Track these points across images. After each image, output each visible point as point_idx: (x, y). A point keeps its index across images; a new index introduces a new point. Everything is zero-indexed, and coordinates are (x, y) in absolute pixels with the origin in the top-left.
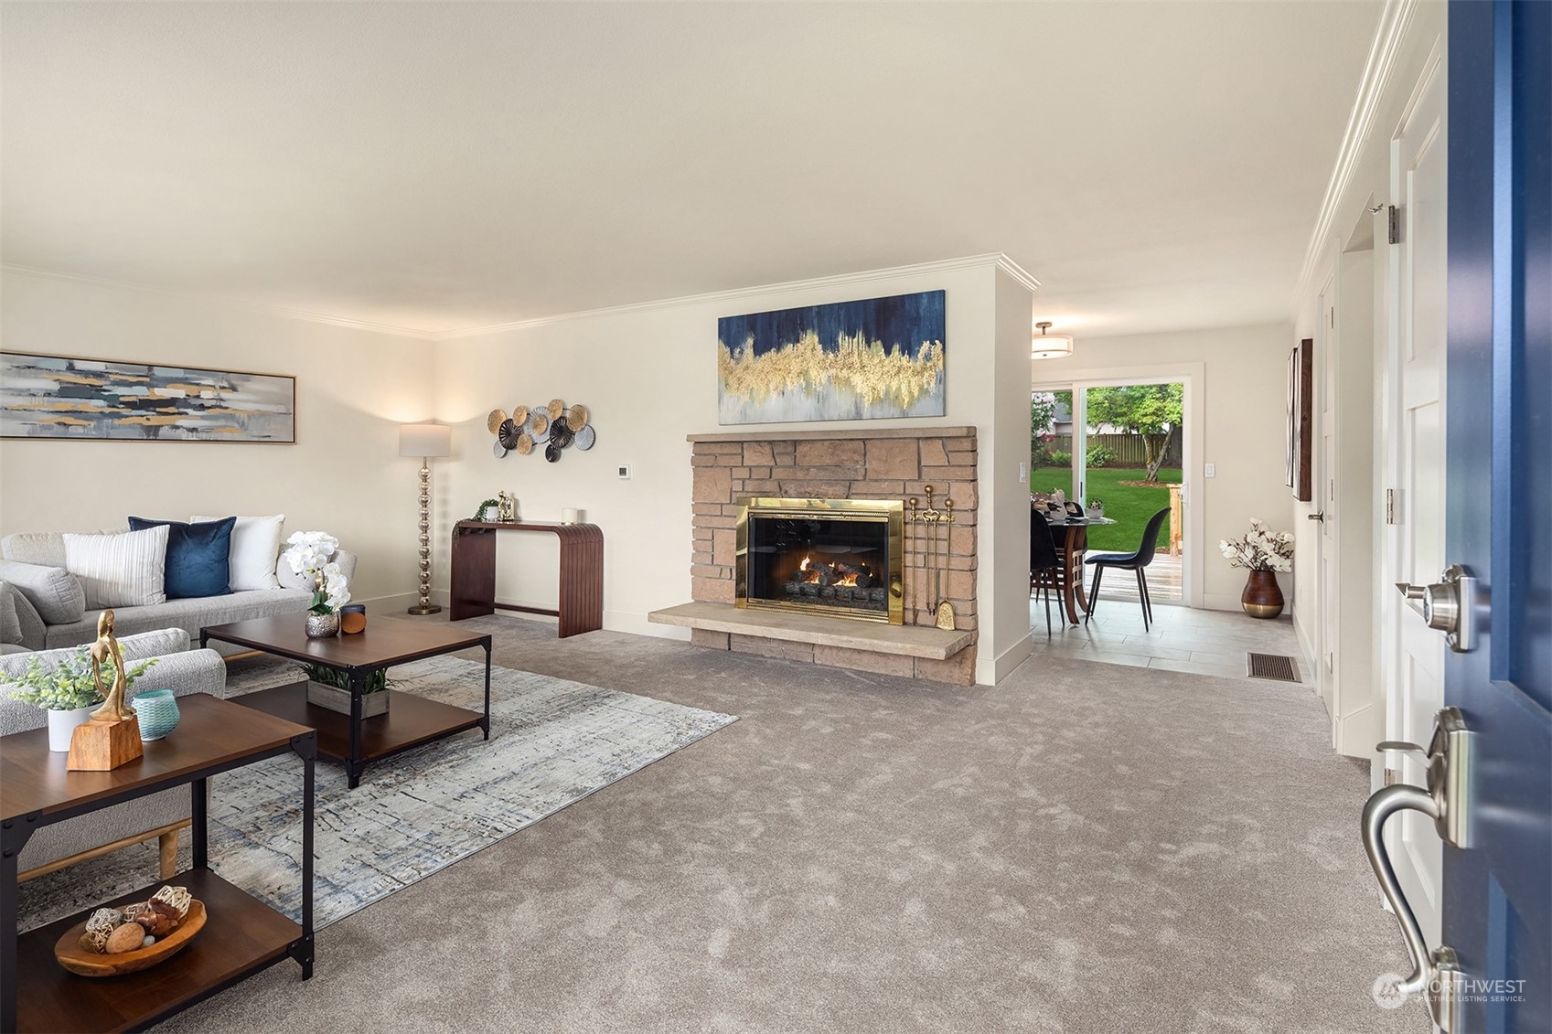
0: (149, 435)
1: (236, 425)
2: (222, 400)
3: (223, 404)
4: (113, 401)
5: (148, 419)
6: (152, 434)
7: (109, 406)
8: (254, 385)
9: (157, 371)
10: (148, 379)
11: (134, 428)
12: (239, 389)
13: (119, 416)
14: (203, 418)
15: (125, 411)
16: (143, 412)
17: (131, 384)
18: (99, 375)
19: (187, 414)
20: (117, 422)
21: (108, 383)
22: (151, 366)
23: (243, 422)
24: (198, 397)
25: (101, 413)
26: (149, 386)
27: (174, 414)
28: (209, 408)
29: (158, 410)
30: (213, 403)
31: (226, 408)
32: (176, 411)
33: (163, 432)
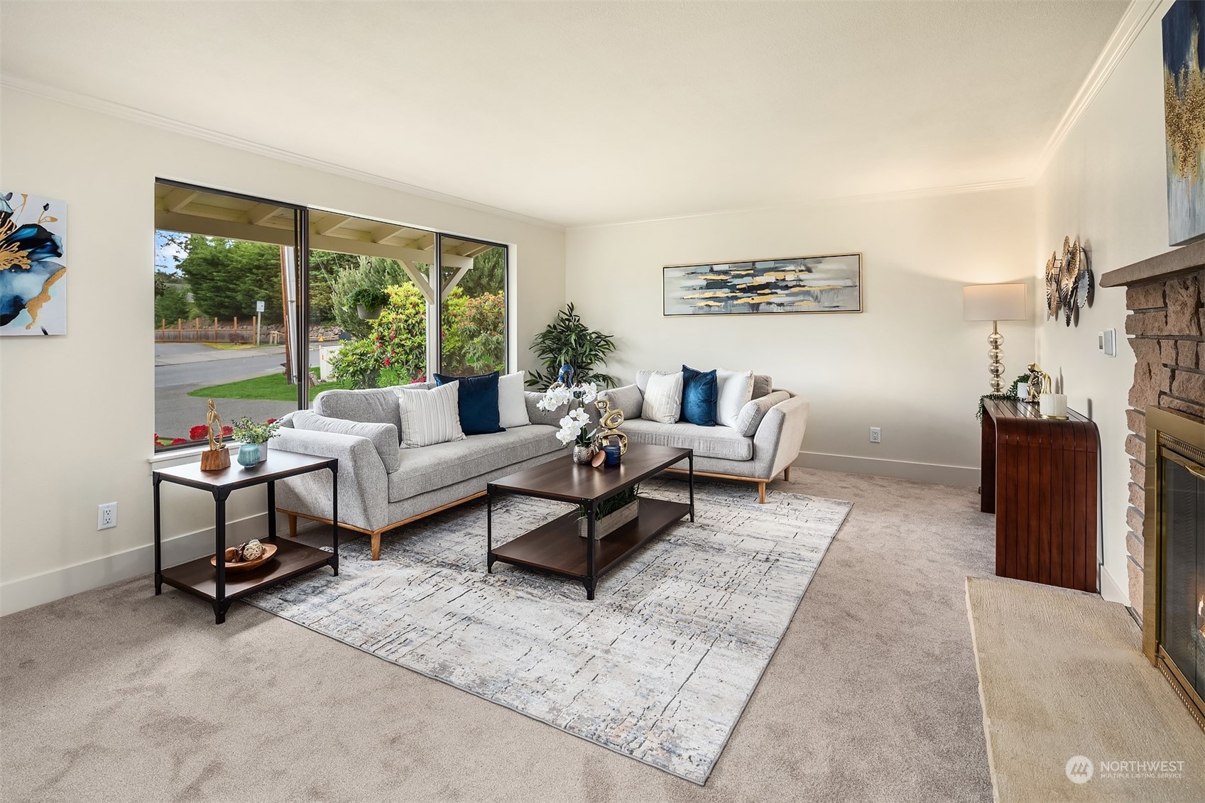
0: (753, 310)
1: (811, 299)
2: (801, 280)
3: (802, 284)
4: (733, 288)
5: (753, 299)
6: (755, 309)
7: (731, 292)
8: (824, 266)
9: (758, 266)
10: (752, 272)
11: (745, 306)
12: (814, 270)
13: (736, 298)
14: (787, 295)
15: (739, 295)
16: (750, 294)
17: (742, 276)
18: (725, 273)
19: (777, 293)
20: (735, 302)
21: (730, 277)
22: (754, 263)
23: (817, 296)
24: (784, 280)
25: (727, 297)
26: (753, 276)
27: (768, 294)
28: (791, 287)
29: (758, 292)
30: (794, 283)
31: (804, 286)
32: (770, 292)
33: (762, 307)
